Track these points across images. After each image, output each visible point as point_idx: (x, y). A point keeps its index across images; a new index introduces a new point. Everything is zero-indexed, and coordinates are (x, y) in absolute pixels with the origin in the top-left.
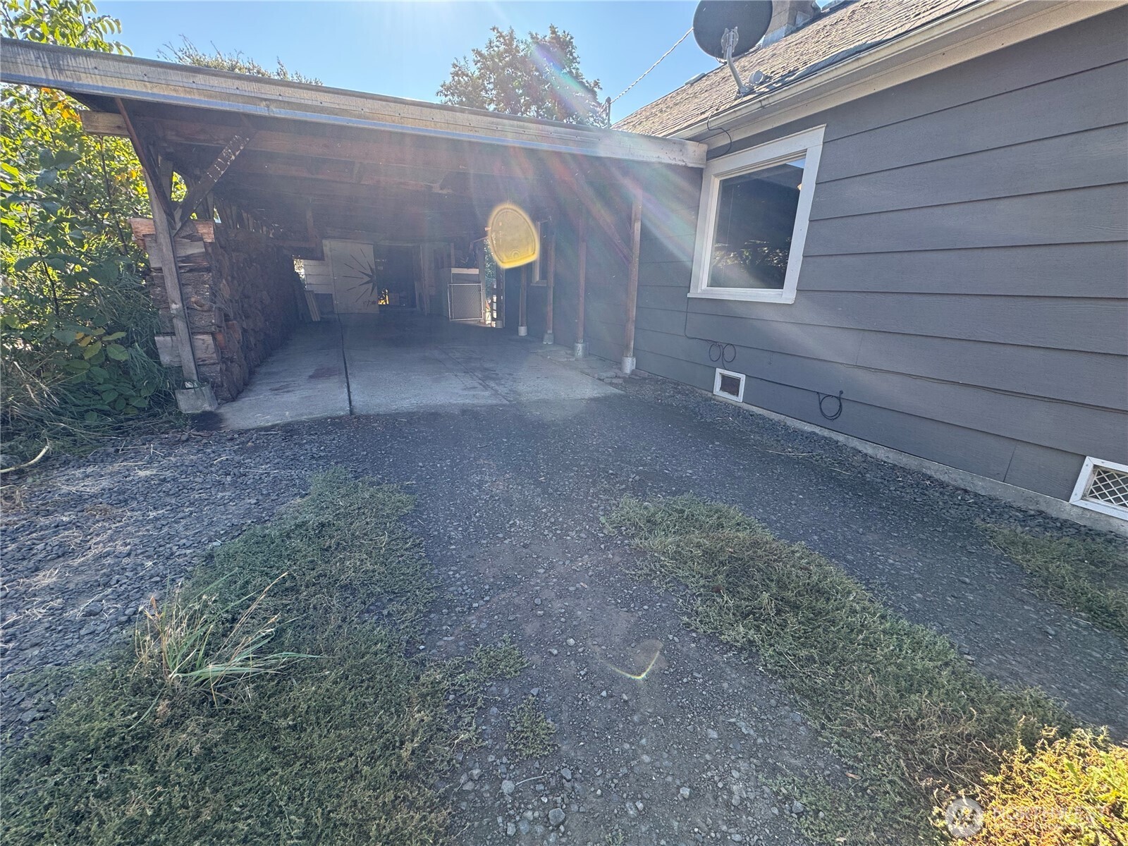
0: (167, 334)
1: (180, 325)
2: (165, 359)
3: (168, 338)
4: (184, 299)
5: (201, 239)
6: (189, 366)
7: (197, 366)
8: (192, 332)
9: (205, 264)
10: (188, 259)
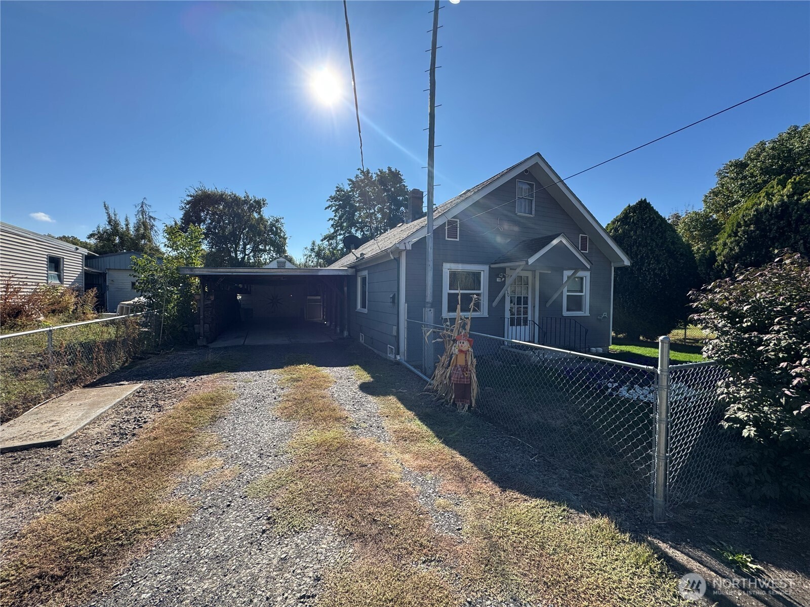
0: (197, 324)
1: (202, 322)
2: (196, 331)
3: (198, 325)
4: (204, 315)
5: (210, 300)
6: (202, 332)
7: (204, 333)
8: (204, 323)
9: (210, 306)
10: (207, 304)
